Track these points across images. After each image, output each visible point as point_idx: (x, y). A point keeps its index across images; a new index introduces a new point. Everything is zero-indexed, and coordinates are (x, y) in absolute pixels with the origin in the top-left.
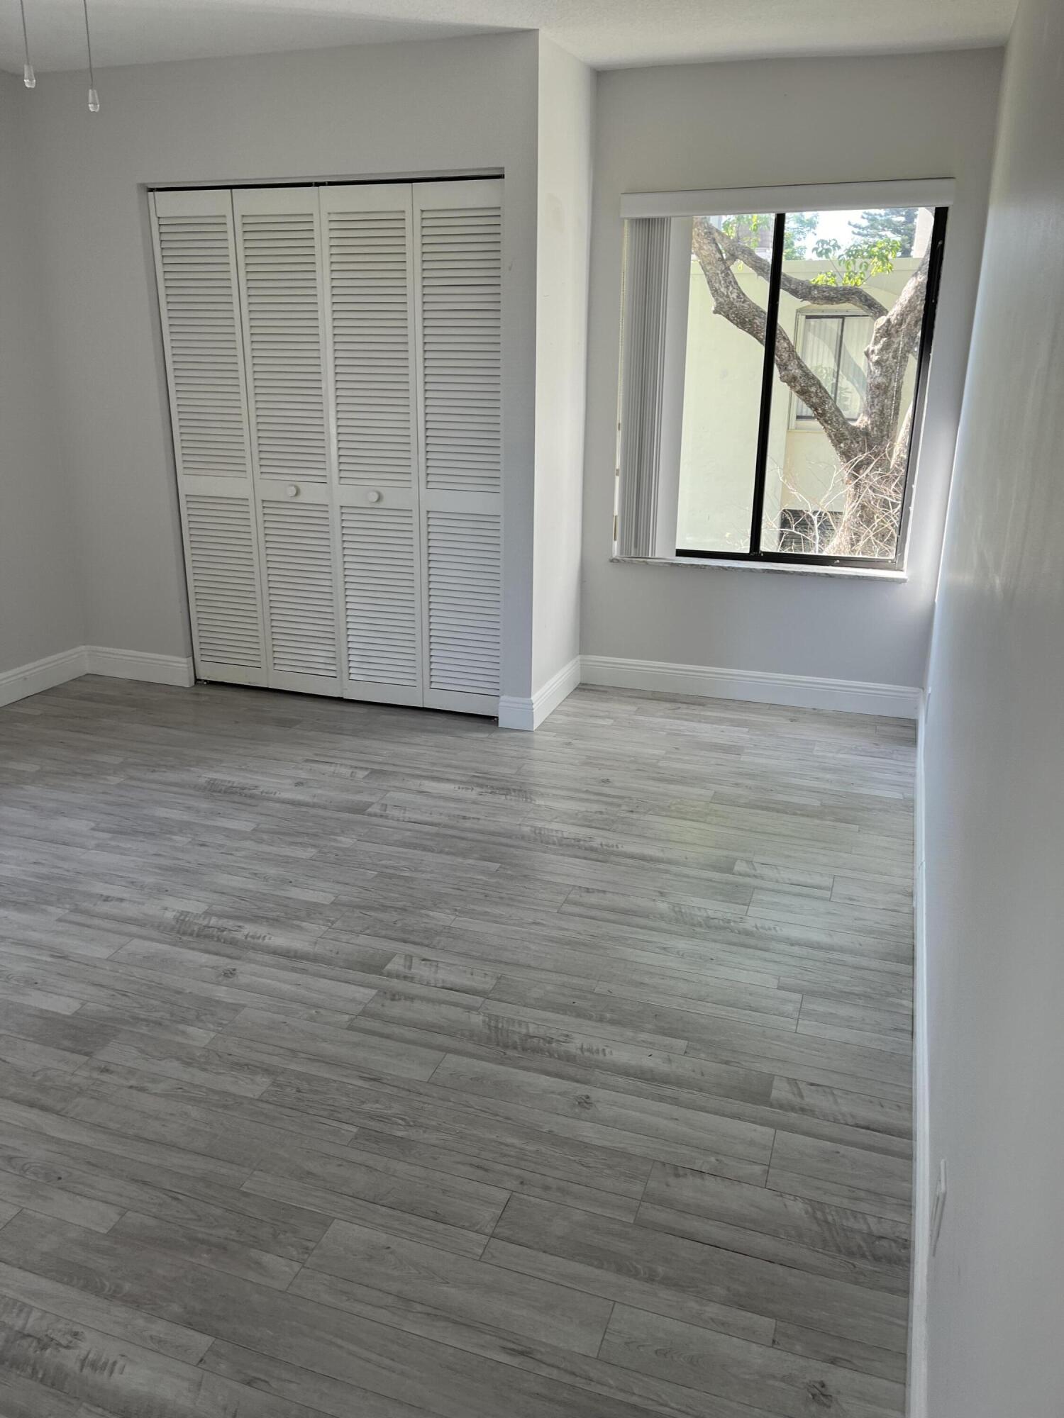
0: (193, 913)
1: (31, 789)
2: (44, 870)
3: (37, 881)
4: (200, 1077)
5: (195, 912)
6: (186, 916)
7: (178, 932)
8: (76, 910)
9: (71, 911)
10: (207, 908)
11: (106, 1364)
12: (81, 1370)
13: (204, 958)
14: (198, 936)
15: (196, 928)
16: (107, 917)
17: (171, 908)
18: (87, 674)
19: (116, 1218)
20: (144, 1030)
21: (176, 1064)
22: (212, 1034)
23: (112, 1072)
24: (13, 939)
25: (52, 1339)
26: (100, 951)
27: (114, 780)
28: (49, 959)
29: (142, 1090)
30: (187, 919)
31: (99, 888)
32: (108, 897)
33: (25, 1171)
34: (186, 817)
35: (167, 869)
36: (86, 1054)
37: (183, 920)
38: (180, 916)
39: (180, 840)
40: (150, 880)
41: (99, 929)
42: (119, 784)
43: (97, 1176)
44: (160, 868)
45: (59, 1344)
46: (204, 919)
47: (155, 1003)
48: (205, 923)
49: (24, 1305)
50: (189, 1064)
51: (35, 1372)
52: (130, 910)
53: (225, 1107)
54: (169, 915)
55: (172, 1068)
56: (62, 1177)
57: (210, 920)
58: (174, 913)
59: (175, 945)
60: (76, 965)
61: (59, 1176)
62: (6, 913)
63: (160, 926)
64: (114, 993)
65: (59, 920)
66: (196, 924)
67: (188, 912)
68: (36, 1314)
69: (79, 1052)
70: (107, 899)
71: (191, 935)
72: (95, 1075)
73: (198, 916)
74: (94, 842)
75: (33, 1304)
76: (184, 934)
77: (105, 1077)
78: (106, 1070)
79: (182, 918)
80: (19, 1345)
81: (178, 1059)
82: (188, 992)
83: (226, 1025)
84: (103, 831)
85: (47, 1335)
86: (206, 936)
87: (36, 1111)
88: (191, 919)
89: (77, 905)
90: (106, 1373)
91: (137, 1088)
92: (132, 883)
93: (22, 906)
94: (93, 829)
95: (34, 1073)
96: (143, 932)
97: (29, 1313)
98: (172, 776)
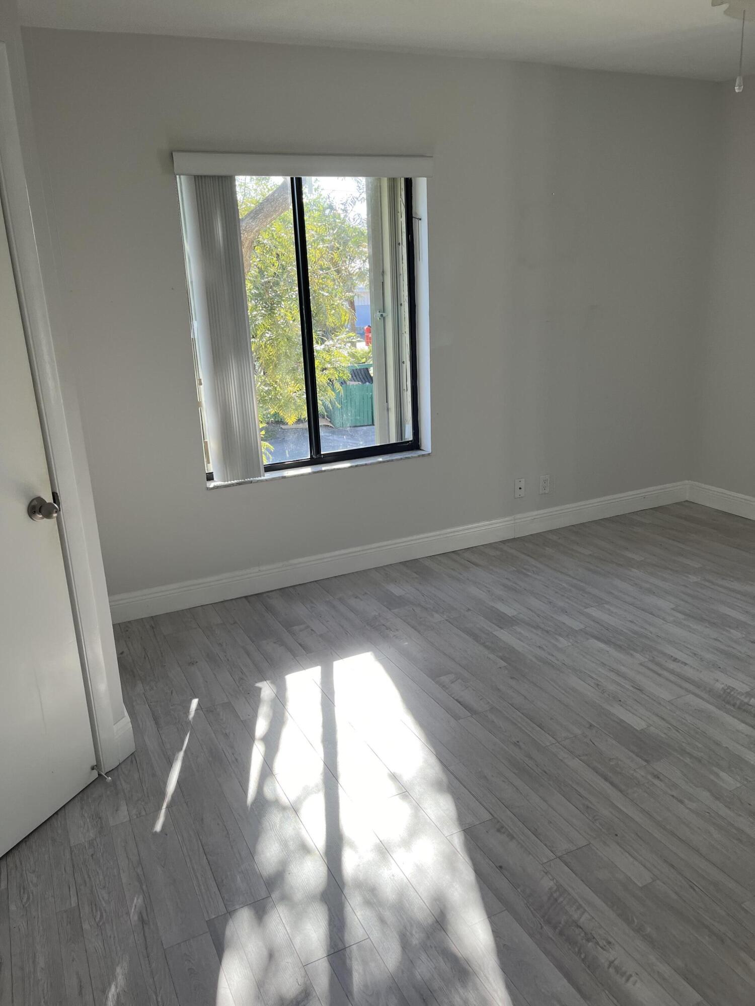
0: (737, 690)
1: (635, 572)
2: (636, 628)
3: (630, 634)
4: (724, 811)
5: (739, 690)
6: (731, 691)
7: (724, 700)
8: (653, 661)
9: (650, 661)
10: (749, 690)
11: (625, 973)
12: (609, 968)
13: (742, 727)
14: (739, 708)
15: (738, 703)
16: (672, 672)
17: (722, 681)
18: (687, 501)
19: (650, 881)
20: (688, 760)
21: (708, 794)
22: (739, 785)
23: (661, 780)
24: (610, 667)
25: (594, 938)
26: (664, 694)
27: (693, 578)
28: (631, 688)
29: (681, 802)
30: (732, 693)
31: (671, 650)
32: (676, 659)
33: (595, 820)
34: (742, 618)
35: (722, 652)
36: (646, 761)
37: (729, 693)
38: (727, 689)
39: (736, 634)
40: (708, 656)
41: (667, 679)
42: (696, 582)
43: (641, 846)
44: (717, 650)
45: (597, 943)
46: (746, 697)
47: (700, 745)
48: (746, 700)
49: (580, 905)
50: (717, 799)
51: (579, 953)
52: (689, 672)
53: (740, 841)
54: (719, 686)
55: (704, 795)
56: (618, 835)
57: (750, 699)
58: (723, 686)
59: (719, 709)
60: (647, 698)
61: (616, 833)
62: (608, 649)
63: (711, 691)
64: (670, 726)
65: (641, 664)
66: (739, 699)
67: (734, 689)
68: (586, 916)
69: (641, 757)
70: (675, 660)
71: (734, 705)
72: (649, 777)
73: (740, 693)
74: (672, 619)
75: (586, 909)
76: (728, 703)
77: (656, 782)
78: (657, 777)
79: (729, 691)
80: (573, 930)
81: (710, 791)
82: (725, 746)
83: (750, 781)
84: (680, 612)
85: (591, 933)
86: (744, 711)
87: (607, 784)
88: (735, 695)
89: (653, 658)
90: (624, 979)
91: (677, 799)
92: (695, 654)
93: (619, 648)
94: (673, 609)
95: (611, 759)
96: (697, 691)
97: (583, 913)
98: (736, 585)
